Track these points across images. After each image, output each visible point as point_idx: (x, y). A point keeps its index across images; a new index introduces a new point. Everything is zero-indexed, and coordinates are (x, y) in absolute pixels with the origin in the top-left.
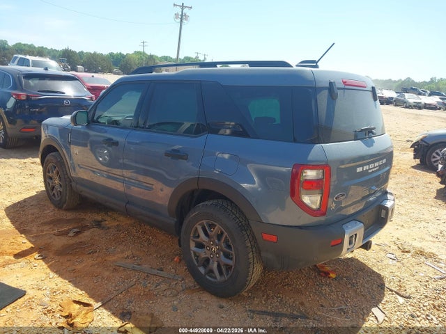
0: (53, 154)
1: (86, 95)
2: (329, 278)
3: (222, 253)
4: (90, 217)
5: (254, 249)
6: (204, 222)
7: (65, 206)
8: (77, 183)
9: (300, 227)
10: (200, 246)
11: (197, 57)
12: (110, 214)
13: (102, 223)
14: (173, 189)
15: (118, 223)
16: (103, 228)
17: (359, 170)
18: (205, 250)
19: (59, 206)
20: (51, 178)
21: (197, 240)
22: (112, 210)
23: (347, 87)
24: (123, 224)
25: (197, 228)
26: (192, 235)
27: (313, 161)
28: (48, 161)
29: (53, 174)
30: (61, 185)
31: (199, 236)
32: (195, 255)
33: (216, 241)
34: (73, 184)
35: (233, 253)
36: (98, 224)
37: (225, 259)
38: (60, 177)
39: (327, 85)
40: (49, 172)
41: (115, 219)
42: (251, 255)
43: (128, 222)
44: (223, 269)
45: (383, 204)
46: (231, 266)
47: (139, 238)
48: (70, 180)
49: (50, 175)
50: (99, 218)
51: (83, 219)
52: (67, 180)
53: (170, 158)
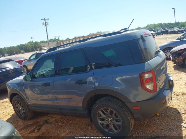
0: (16, 96)
1: (18, 66)
2: (157, 116)
3: (114, 121)
4: (41, 120)
5: (130, 115)
6: (102, 109)
7: (28, 118)
8: (32, 107)
9: (148, 100)
10: (103, 120)
11: (55, 38)
12: (49, 115)
13: (48, 121)
14: (83, 97)
15: (55, 119)
16: (49, 123)
17: (161, 68)
18: (106, 121)
19: (24, 119)
20: (17, 108)
21: (101, 118)
22: (49, 114)
23: (146, 36)
24: (57, 119)
25: (99, 113)
26: (97, 116)
27: (146, 70)
28: (14, 100)
29: (18, 105)
30: (24, 110)
31: (101, 116)
32: (101, 125)
33: (110, 116)
34: (30, 108)
35: (121, 119)
36: (46, 122)
37: (117, 122)
38: (22, 106)
39: (140, 37)
40: (16, 105)
41: (52, 117)
42: (129, 118)
43: (59, 117)
44: (117, 127)
45: (169, 79)
46: (121, 125)
47: (68, 123)
48: (28, 106)
49: (17, 106)
50: (45, 119)
51: (38, 122)
52: (27, 106)
53: (78, 84)
